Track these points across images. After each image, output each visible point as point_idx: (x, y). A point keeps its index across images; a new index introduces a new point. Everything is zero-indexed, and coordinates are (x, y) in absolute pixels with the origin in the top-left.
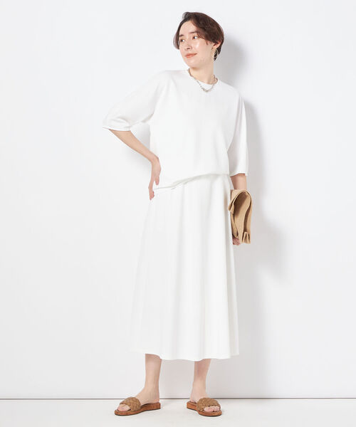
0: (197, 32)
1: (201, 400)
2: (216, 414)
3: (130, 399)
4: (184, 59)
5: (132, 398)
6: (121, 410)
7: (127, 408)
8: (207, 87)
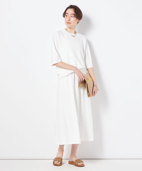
2: (82, 166)
4: (66, 24)
8: (74, 35)
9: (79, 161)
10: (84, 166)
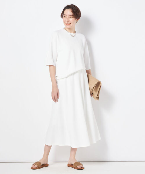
0: (72, 15)
1: (75, 163)
2: (82, 169)
3: (37, 162)
5: (38, 162)
6: (33, 167)
7: (36, 166)
9: (78, 163)
10: (83, 169)
